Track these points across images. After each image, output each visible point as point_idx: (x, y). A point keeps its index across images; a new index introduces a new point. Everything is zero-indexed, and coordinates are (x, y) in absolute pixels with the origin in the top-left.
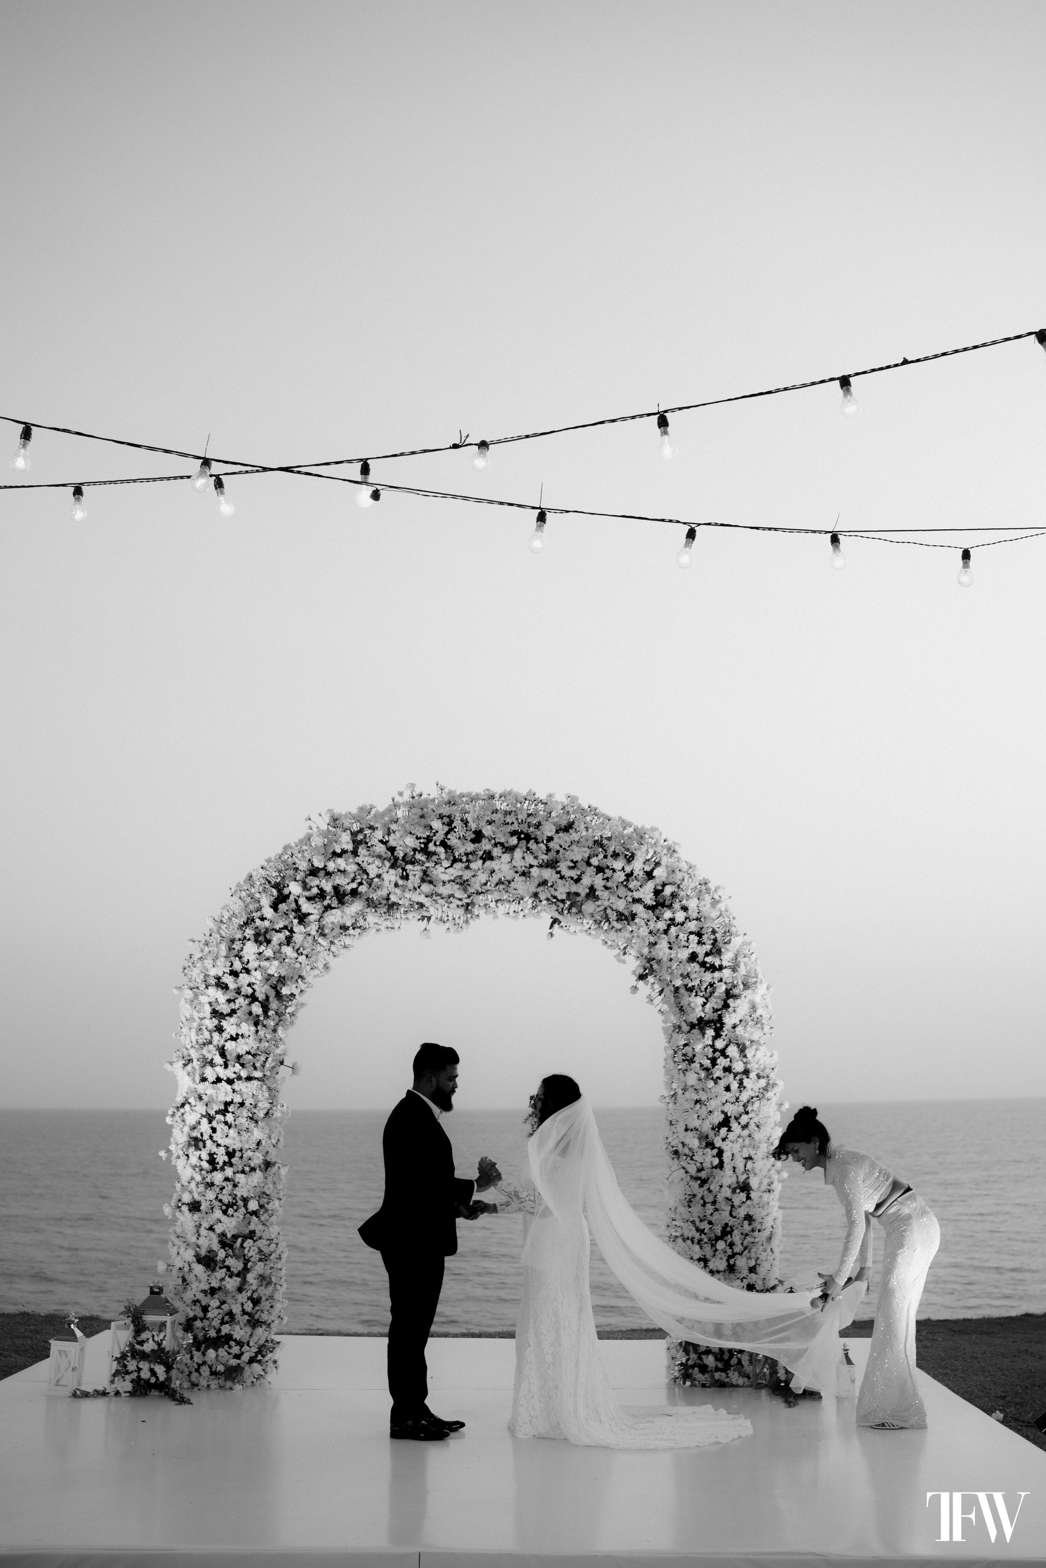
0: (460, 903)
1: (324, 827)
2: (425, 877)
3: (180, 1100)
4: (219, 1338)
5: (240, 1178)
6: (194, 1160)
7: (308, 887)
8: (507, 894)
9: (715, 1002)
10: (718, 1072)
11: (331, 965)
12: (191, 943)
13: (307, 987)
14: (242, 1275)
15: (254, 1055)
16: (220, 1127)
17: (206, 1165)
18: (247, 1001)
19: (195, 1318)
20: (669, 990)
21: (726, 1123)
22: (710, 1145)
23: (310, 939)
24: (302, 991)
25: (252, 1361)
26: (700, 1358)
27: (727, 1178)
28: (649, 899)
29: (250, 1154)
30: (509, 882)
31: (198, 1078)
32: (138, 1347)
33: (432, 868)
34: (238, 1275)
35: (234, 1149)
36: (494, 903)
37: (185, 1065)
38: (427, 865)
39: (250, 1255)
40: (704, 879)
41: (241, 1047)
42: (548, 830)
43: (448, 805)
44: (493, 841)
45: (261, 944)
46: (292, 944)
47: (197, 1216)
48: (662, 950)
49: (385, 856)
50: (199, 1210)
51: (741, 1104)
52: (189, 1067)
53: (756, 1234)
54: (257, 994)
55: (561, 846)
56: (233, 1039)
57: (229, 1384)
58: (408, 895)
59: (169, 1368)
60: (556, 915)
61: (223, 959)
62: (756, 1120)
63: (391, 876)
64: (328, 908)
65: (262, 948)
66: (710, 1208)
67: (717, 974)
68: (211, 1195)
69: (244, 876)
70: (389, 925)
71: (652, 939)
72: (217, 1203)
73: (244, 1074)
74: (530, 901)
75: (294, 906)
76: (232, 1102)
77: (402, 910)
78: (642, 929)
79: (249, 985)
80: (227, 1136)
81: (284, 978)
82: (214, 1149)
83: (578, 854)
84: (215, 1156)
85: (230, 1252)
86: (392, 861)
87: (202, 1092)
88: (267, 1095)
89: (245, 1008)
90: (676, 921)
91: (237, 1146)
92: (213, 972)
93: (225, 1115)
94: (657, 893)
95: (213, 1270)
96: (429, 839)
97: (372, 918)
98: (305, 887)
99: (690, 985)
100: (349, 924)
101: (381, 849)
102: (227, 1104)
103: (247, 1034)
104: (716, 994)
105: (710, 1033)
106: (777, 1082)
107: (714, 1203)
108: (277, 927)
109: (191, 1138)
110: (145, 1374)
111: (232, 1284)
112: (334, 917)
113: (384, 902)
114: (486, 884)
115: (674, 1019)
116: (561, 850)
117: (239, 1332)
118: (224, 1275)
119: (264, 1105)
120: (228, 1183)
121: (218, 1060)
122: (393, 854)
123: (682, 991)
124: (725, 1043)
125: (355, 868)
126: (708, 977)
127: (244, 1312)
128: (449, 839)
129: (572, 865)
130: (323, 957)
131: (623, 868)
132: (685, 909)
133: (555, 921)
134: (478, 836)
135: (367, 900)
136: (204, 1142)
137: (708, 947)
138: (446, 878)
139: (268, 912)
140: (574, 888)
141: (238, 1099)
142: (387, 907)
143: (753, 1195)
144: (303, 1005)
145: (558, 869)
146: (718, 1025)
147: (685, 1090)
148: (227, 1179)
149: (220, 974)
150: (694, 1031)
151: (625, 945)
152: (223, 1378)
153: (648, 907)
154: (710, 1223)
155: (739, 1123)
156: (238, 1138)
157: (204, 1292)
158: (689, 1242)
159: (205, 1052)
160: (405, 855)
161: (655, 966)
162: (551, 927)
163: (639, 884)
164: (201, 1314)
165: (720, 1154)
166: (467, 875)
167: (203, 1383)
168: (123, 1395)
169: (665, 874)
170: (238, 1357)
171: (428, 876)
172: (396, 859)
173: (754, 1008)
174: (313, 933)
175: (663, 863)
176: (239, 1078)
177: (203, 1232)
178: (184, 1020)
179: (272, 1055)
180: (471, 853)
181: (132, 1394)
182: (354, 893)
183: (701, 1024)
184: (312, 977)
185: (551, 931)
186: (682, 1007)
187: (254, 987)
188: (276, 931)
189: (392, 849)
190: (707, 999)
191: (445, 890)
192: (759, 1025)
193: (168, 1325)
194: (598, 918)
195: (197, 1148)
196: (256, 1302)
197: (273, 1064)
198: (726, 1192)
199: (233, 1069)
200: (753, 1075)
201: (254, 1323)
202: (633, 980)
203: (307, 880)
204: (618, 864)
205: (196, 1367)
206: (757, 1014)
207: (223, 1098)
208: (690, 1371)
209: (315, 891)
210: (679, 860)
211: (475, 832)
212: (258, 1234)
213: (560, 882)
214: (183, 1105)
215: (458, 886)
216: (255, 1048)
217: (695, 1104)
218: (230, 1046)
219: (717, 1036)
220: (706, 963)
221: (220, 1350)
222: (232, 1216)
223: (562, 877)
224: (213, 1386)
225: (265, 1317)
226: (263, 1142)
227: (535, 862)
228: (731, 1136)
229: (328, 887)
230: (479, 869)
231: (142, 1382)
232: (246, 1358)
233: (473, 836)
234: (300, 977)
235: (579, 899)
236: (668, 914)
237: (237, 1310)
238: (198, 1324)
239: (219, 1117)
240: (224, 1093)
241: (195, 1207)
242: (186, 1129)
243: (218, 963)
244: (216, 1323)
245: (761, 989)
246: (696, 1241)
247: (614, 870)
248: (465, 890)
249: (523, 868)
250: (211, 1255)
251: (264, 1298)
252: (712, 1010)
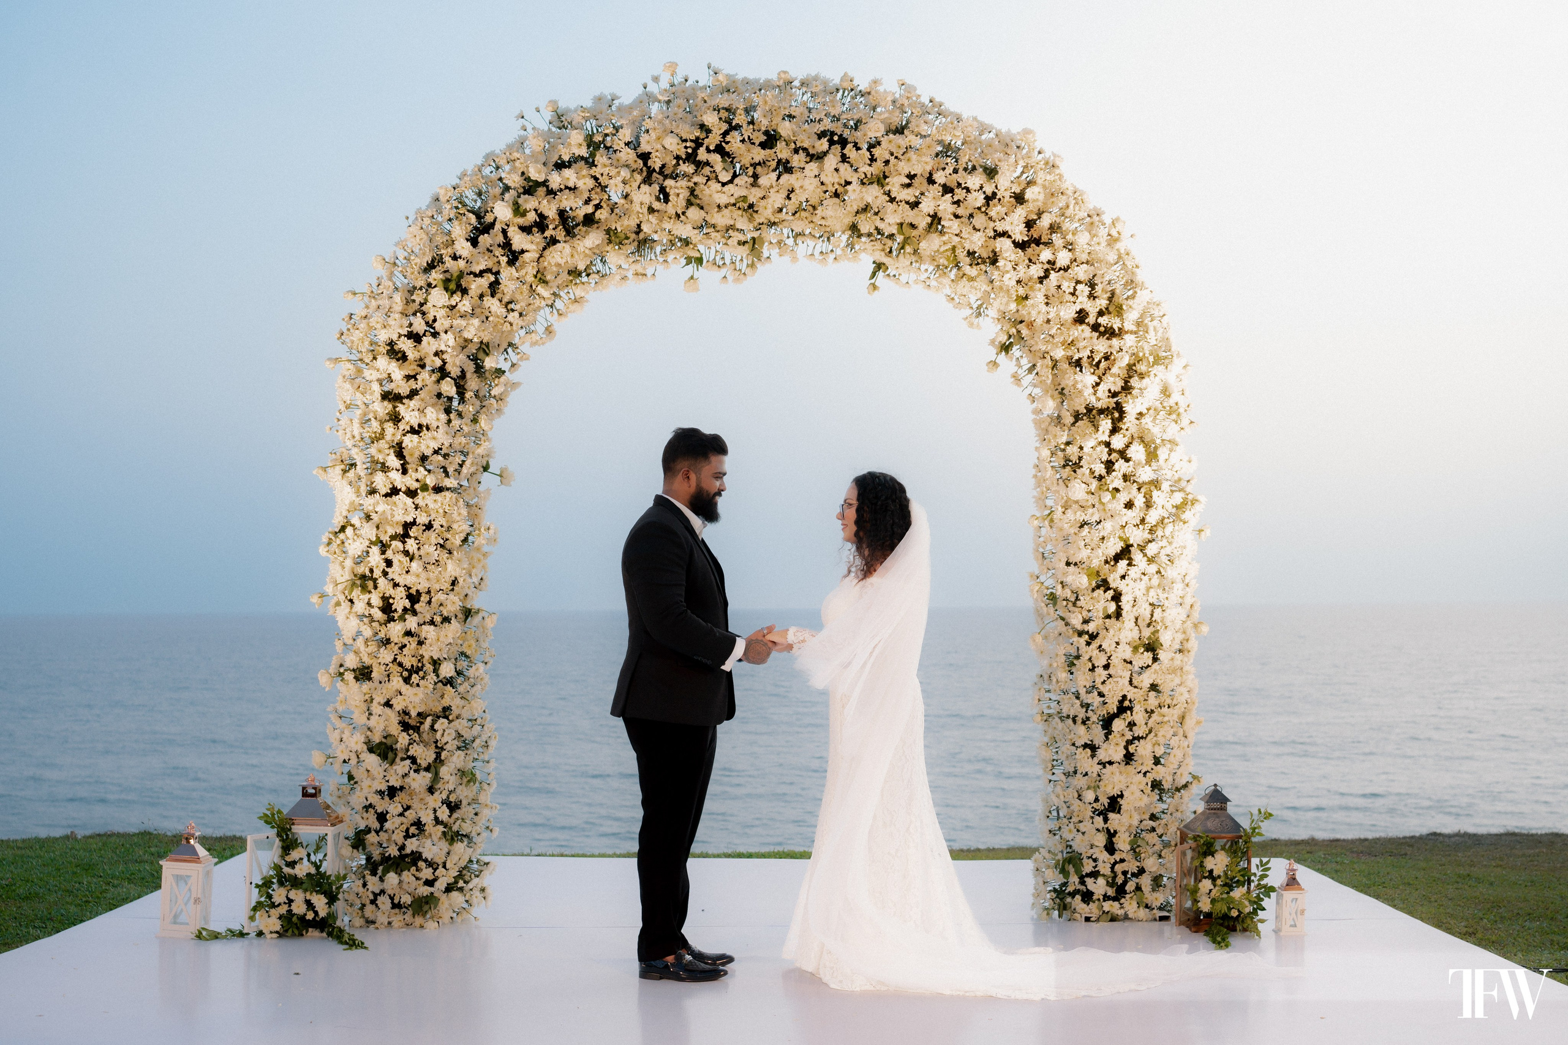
0: (742, 238)
1: (544, 126)
2: (693, 199)
3: (338, 521)
4: (402, 857)
5: (428, 631)
6: (360, 606)
7: (521, 210)
8: (812, 225)
9: (1113, 382)
10: (1115, 480)
11: (556, 327)
12: (351, 296)
13: (521, 359)
14: (433, 769)
15: (446, 456)
16: (398, 559)
17: (378, 615)
18: (435, 377)
19: (368, 830)
20: (1044, 366)
21: (1124, 553)
22: (1104, 585)
23: (525, 288)
24: (513, 365)
25: (449, 889)
26: (1083, 883)
27: (1127, 631)
28: (1019, 233)
29: (441, 597)
30: (814, 208)
31: (364, 489)
32: (287, 870)
33: (702, 186)
34: (427, 769)
35: (418, 591)
36: (792, 239)
37: (345, 471)
38: (696, 179)
39: (444, 740)
40: (1095, 208)
41: (426, 444)
42: (874, 129)
43: (726, 94)
44: (793, 146)
45: (453, 293)
46: (498, 296)
47: (366, 686)
48: (1036, 309)
49: (634, 166)
50: (370, 679)
51: (1148, 526)
52: (351, 474)
53: (1165, 710)
54: (448, 367)
55: (892, 154)
56: (415, 431)
57: (419, 920)
58: (667, 226)
59: (332, 899)
60: (882, 258)
61: (397, 316)
62: (1168, 550)
63: (645, 195)
64: (553, 241)
65: (457, 297)
66: (1101, 673)
67: (1115, 342)
68: (386, 655)
69: (427, 200)
70: (640, 271)
71: (1022, 292)
72: (395, 669)
73: (430, 481)
74: (844, 238)
75: (500, 239)
76: (414, 523)
77: (658, 249)
78: (1007, 276)
79: (436, 354)
80: (407, 572)
81: (487, 345)
82: (390, 591)
83: (920, 165)
84: (391, 601)
85: (415, 736)
86: (645, 174)
87: (371, 508)
88: (464, 512)
89: (432, 388)
90: (1058, 265)
91: (423, 587)
92: (383, 336)
93: (404, 542)
94: (1029, 224)
95: (392, 763)
96: (698, 143)
97: (616, 258)
98: (518, 210)
99: (1076, 357)
100: (581, 267)
101: (628, 155)
102: (407, 526)
103: (434, 425)
104: (1115, 370)
105: (1106, 424)
106: (1199, 497)
107: (1106, 667)
108: (477, 269)
109: (355, 575)
110: (299, 908)
111: (418, 782)
112: (561, 255)
113: (633, 236)
114: (781, 210)
115: (1050, 406)
116: (892, 160)
117: (431, 847)
118: (407, 768)
119: (461, 527)
120: (411, 639)
121: (393, 462)
122: (645, 164)
123: (1065, 366)
124: (1126, 440)
125: (591, 183)
126: (1102, 346)
127: (437, 821)
128: (727, 143)
129: (907, 181)
130: (544, 316)
131: (981, 188)
132: (1069, 246)
133: (879, 266)
134: (770, 140)
135: (608, 231)
136: (375, 580)
137: (1102, 303)
138: (723, 199)
139: (463, 247)
140: (910, 216)
141: (423, 519)
142: (636, 243)
143: (1162, 655)
144: (515, 385)
145: (887, 188)
146: (1117, 413)
147: (1066, 507)
148: (408, 633)
149: (395, 337)
150: (1080, 423)
151: (979, 302)
152: (410, 912)
153: (1016, 245)
154: (1101, 695)
155: (1145, 555)
156: (424, 575)
157: (381, 793)
158: (1070, 721)
159: (373, 451)
160: (663, 166)
161: (1025, 332)
162: (874, 274)
163: (1004, 210)
164: (376, 825)
165: (1117, 597)
166: (754, 195)
167: (382, 919)
168: (269, 936)
169: (1041, 197)
170: (429, 883)
171: (696, 197)
172: (651, 171)
173: (1166, 392)
174: (530, 279)
175: (1039, 181)
176: (425, 488)
177: (377, 709)
178: (342, 407)
179: (471, 456)
180: (759, 164)
181: (281, 935)
182: (589, 220)
183: (1091, 414)
184: (527, 344)
185: (873, 281)
186: (1063, 389)
187: (444, 356)
188: (476, 275)
189: (645, 157)
190: (1100, 378)
191: (721, 219)
192: (1174, 417)
193: (329, 838)
194: (943, 261)
195: (364, 589)
196: (453, 807)
197: (473, 469)
198: (1125, 652)
199: (415, 476)
200: (1165, 486)
201: (453, 836)
202: (991, 353)
203: (520, 201)
204: (974, 181)
205: (371, 897)
206: (1171, 402)
207: (401, 517)
208: (1069, 900)
209: (532, 217)
210: (1061, 176)
211: (766, 133)
212: (455, 711)
213: (891, 207)
214: (343, 529)
215: (740, 212)
216: (447, 444)
217: (1082, 526)
218: (410, 441)
219: (1114, 431)
220: (1100, 325)
221: (405, 873)
222: (418, 685)
223: (892, 200)
224: (395, 924)
225: (466, 828)
226: (461, 580)
227: (854, 178)
228: (1133, 572)
229: (551, 212)
230: (772, 187)
231: (294, 919)
232: (441, 884)
233: (763, 138)
234: (510, 345)
235: (915, 233)
236: (1046, 254)
237: (427, 818)
238: (372, 838)
239: (397, 545)
240: (401, 509)
241: (364, 674)
242: (349, 563)
243: (391, 322)
244: (398, 837)
245: (1177, 366)
246: (1079, 720)
247: (968, 190)
248: (751, 219)
249: (837, 186)
250: (389, 741)
251: (464, 803)
252: (1107, 394)
